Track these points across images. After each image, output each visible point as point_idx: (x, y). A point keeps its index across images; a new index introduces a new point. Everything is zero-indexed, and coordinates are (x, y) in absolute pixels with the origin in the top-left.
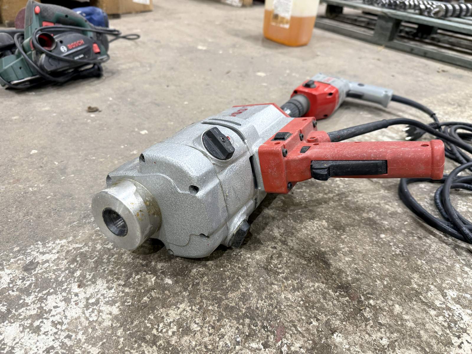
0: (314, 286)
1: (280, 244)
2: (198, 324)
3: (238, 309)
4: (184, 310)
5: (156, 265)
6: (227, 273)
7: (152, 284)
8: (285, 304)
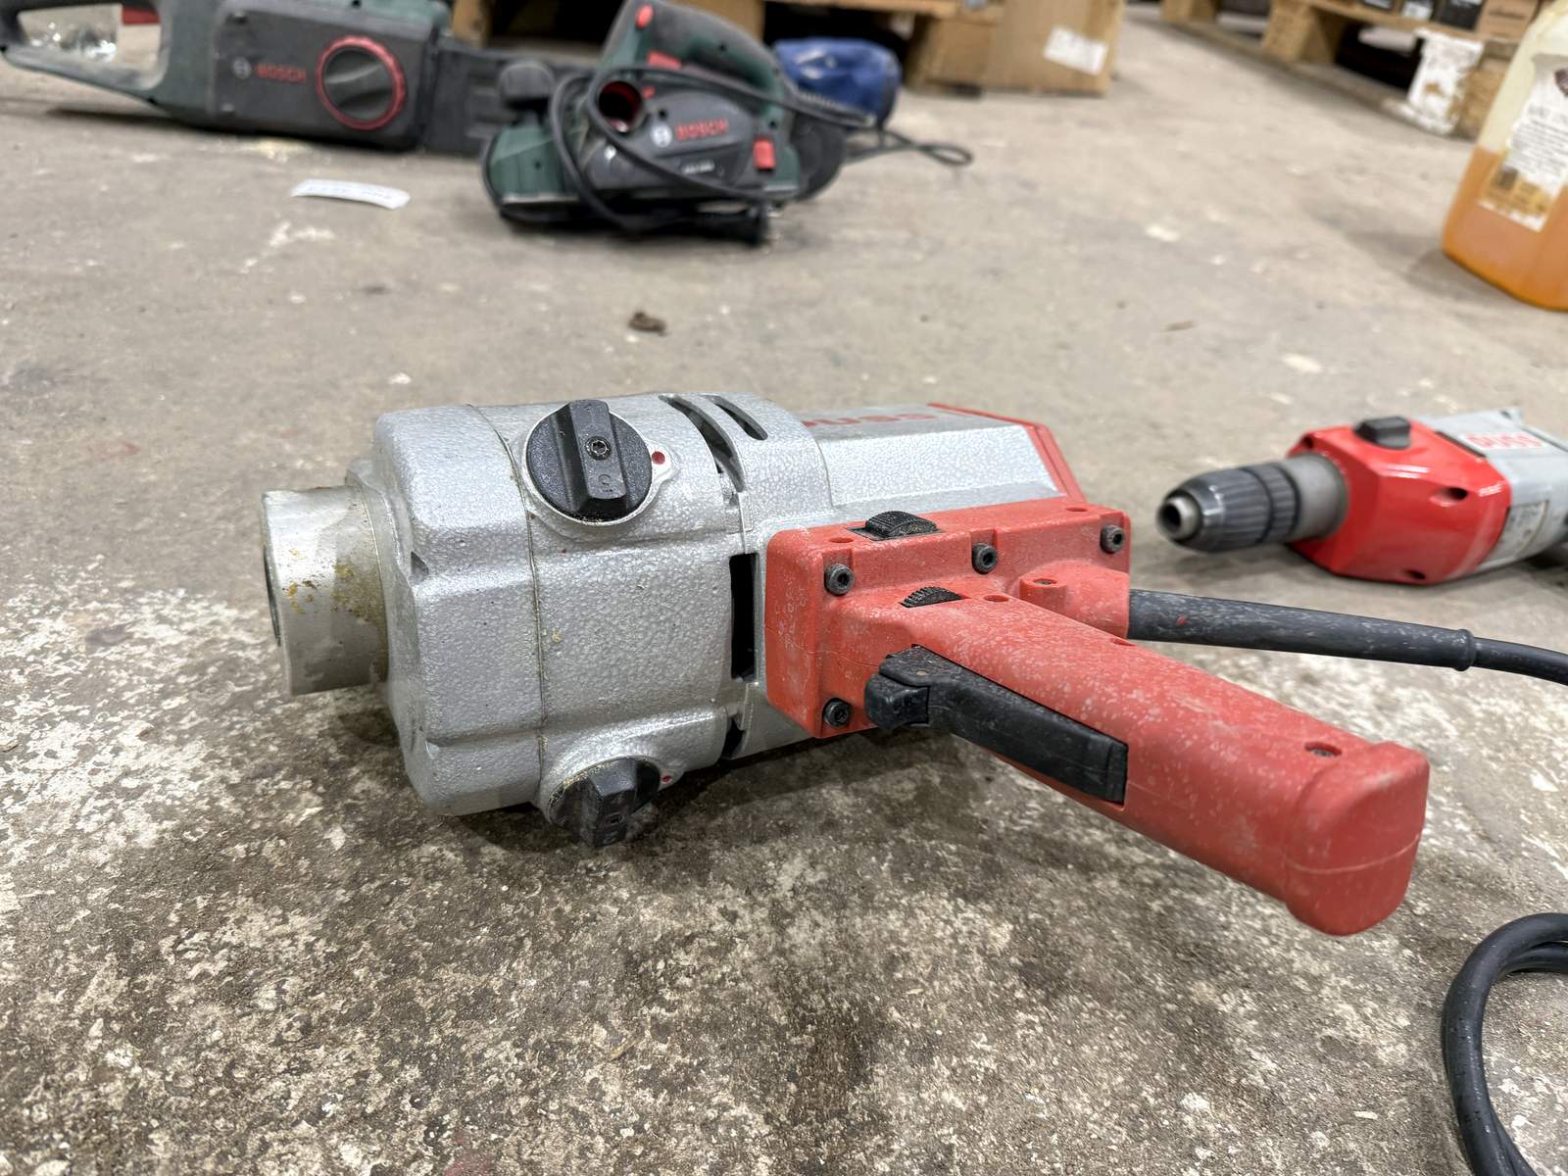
0: (724, 1107)
1: (761, 914)
2: (280, 991)
3: (422, 1024)
4: (292, 936)
5: (356, 779)
6: (508, 909)
7: (294, 821)
8: (572, 1100)
